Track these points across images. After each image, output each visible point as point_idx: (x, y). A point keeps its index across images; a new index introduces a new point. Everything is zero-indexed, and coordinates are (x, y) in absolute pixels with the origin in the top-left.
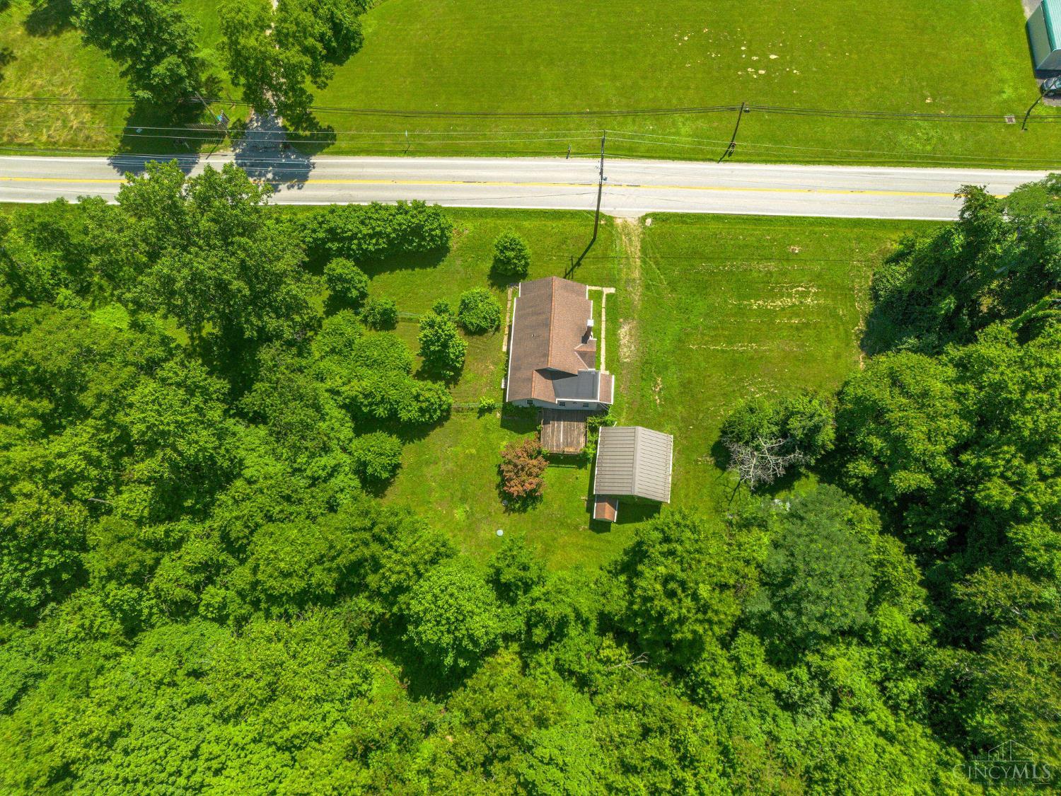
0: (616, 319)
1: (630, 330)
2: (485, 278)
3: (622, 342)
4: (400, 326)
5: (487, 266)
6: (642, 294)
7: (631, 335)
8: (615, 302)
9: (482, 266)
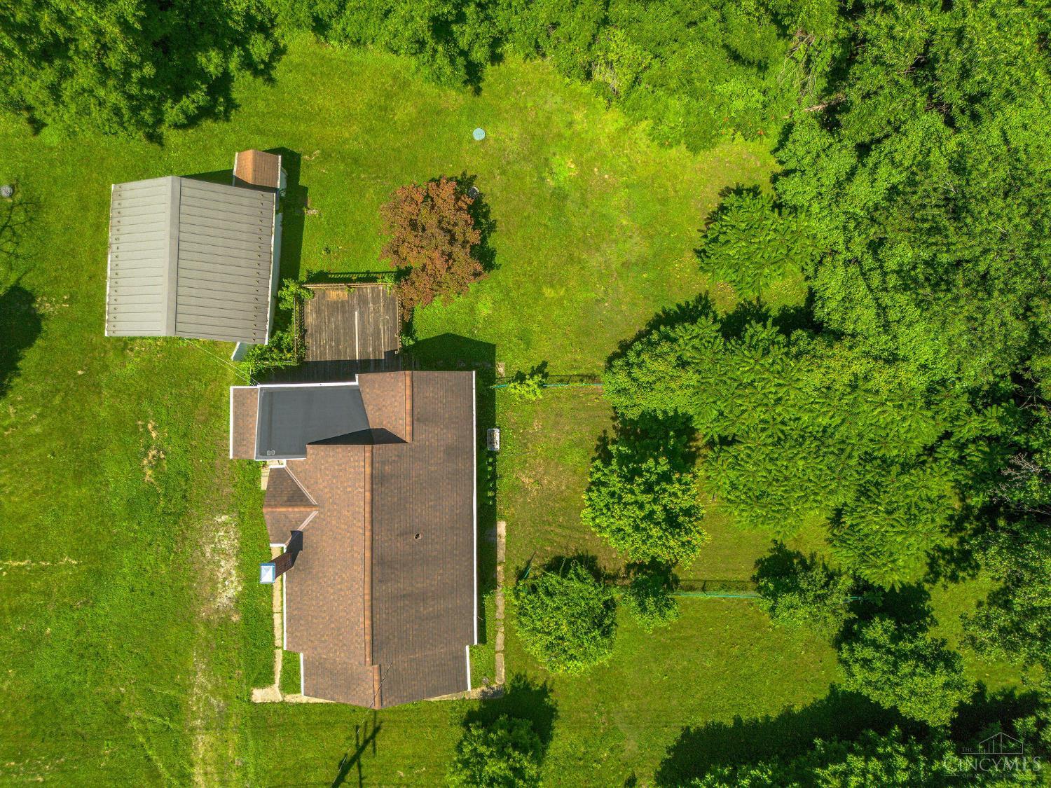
0: (246, 621)
1: (214, 595)
2: (563, 707)
3: (233, 562)
4: (747, 571)
5: (563, 741)
6: (185, 689)
7: (213, 581)
8: (251, 663)
9: (573, 737)
